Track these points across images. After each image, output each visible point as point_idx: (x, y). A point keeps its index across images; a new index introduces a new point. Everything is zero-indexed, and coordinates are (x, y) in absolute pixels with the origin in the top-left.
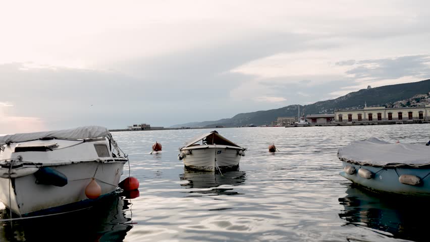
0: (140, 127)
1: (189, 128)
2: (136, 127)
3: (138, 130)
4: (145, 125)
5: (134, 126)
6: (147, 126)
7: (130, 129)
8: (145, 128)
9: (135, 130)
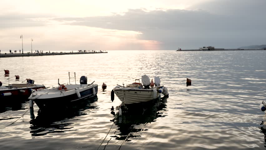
0: (207, 49)
1: (243, 50)
2: (204, 49)
3: (206, 50)
4: (211, 47)
5: (204, 47)
6: (212, 48)
7: (201, 49)
8: (210, 49)
9: (204, 50)
